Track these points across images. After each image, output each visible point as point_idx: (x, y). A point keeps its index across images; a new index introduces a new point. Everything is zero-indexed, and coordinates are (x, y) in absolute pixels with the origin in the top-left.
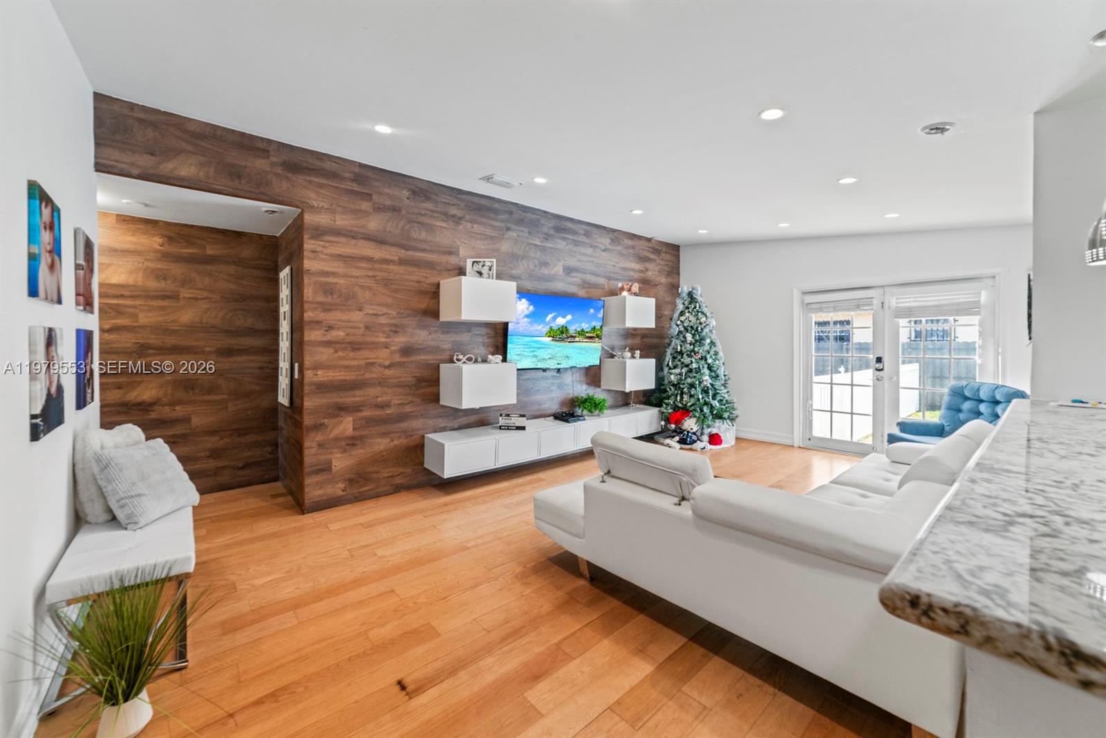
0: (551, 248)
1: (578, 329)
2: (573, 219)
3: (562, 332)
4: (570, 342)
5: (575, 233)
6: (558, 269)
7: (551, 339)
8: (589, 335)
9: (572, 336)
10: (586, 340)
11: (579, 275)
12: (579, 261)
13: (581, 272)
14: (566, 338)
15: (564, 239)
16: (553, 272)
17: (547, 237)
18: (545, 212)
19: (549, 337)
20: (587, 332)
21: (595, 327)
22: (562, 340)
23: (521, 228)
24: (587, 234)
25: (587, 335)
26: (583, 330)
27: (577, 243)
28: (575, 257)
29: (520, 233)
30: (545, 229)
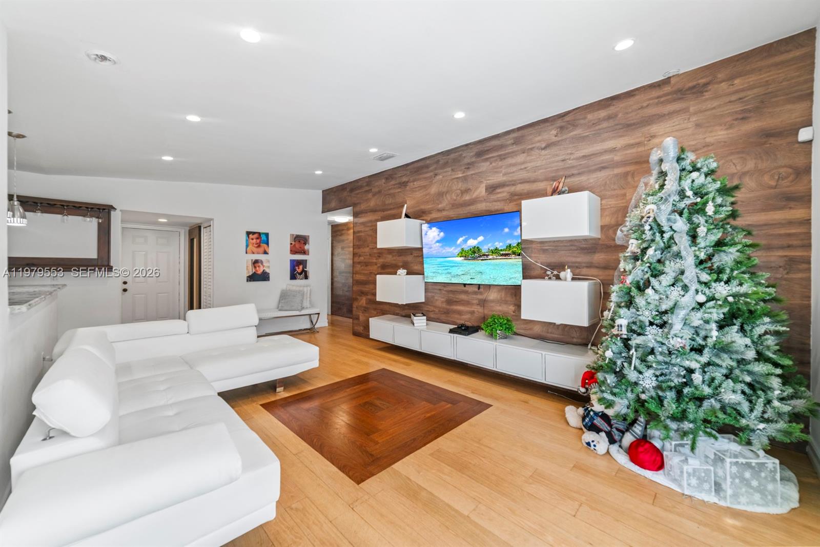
0: (472, 174)
1: (492, 248)
2: (498, 135)
3: (474, 252)
4: (482, 260)
5: (502, 147)
6: (481, 191)
7: (462, 258)
8: (504, 252)
9: (484, 255)
10: (500, 257)
11: (507, 189)
12: (505, 174)
13: (508, 185)
14: (479, 257)
15: (487, 160)
16: (474, 196)
17: (469, 166)
18: (467, 145)
19: (461, 257)
20: (501, 250)
21: (510, 245)
22: (474, 259)
23: (445, 170)
24: (517, 142)
25: (502, 252)
26: (496, 249)
27: (502, 158)
28: (501, 172)
29: (444, 174)
30: (467, 160)
